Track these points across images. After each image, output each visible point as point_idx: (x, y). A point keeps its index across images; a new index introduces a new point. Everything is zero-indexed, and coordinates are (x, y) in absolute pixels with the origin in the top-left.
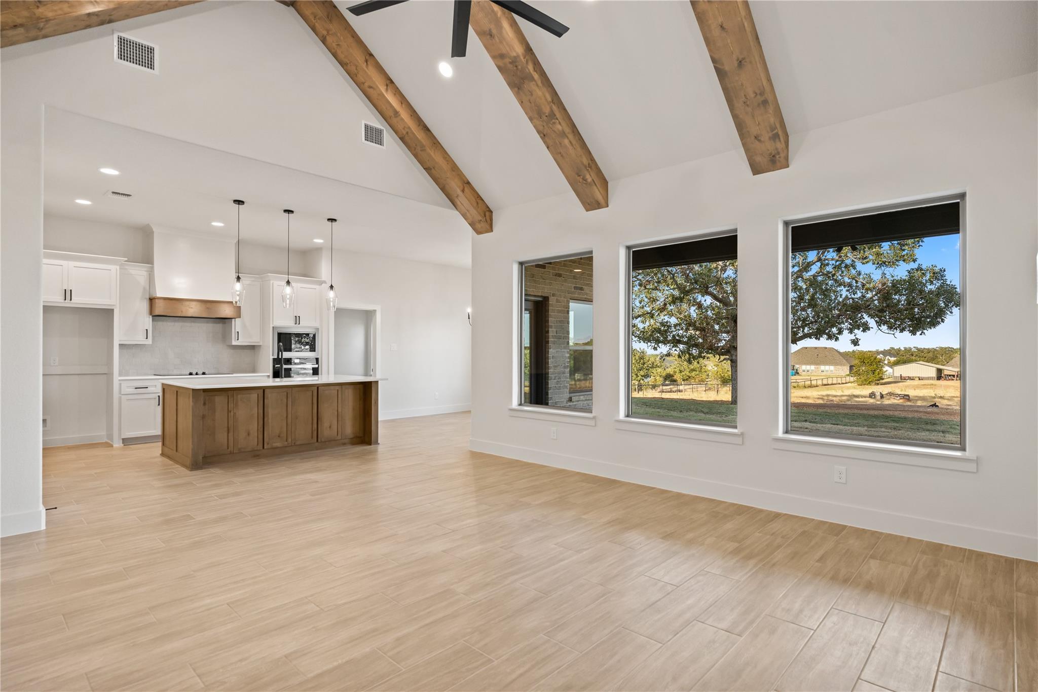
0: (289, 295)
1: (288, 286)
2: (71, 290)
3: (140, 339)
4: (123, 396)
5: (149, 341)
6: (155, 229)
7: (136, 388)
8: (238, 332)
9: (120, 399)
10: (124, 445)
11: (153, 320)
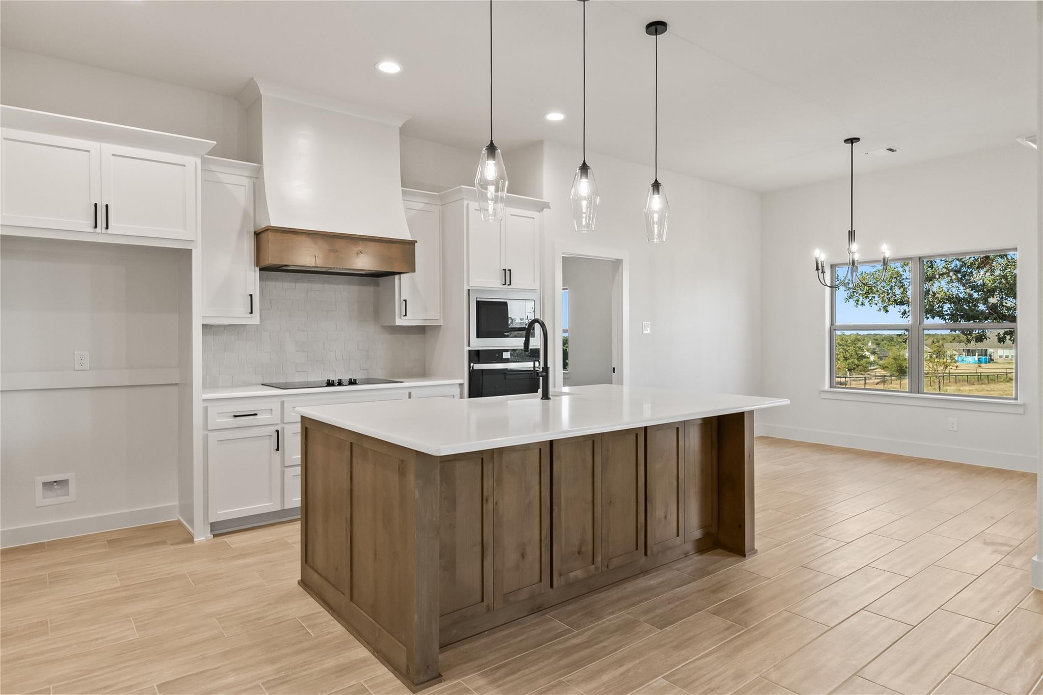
0: (585, 198)
1: (584, 177)
2: (107, 206)
3: (238, 314)
4: (210, 434)
5: (255, 319)
6: (265, 92)
7: (235, 416)
8: (405, 301)
9: (206, 438)
10: (215, 536)
11: (261, 279)
